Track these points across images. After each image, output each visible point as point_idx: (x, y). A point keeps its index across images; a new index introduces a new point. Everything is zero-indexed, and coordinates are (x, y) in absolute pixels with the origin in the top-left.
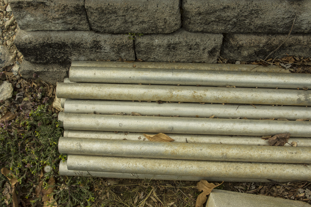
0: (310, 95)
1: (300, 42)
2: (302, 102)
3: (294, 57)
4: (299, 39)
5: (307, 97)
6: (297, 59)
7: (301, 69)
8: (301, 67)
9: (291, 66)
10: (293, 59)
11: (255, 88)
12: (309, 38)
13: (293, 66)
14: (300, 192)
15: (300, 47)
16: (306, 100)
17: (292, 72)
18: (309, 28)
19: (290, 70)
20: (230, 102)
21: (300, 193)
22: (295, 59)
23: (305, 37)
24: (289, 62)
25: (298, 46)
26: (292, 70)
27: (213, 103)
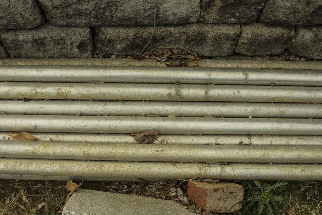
0: (181, 90)
1: (171, 34)
2: (173, 97)
3: (172, 50)
4: (169, 31)
5: (178, 92)
6: (175, 51)
7: (177, 62)
8: (178, 61)
9: (166, 59)
10: (170, 53)
11: (124, 83)
12: (181, 30)
13: (169, 59)
14: (172, 191)
15: (173, 39)
16: (178, 95)
17: (168, 66)
18: (176, 19)
19: (166, 64)
20: (98, 99)
21: (172, 193)
22: (172, 52)
23: (177, 28)
24: (165, 55)
25: (171, 38)
26: (169, 63)
27: (81, 100)
